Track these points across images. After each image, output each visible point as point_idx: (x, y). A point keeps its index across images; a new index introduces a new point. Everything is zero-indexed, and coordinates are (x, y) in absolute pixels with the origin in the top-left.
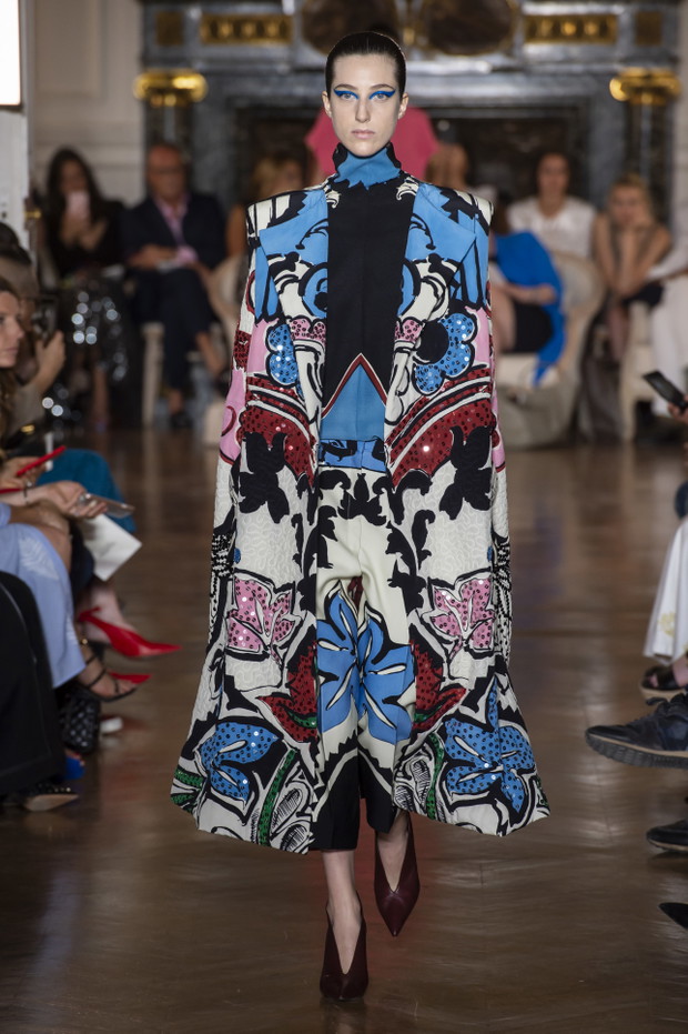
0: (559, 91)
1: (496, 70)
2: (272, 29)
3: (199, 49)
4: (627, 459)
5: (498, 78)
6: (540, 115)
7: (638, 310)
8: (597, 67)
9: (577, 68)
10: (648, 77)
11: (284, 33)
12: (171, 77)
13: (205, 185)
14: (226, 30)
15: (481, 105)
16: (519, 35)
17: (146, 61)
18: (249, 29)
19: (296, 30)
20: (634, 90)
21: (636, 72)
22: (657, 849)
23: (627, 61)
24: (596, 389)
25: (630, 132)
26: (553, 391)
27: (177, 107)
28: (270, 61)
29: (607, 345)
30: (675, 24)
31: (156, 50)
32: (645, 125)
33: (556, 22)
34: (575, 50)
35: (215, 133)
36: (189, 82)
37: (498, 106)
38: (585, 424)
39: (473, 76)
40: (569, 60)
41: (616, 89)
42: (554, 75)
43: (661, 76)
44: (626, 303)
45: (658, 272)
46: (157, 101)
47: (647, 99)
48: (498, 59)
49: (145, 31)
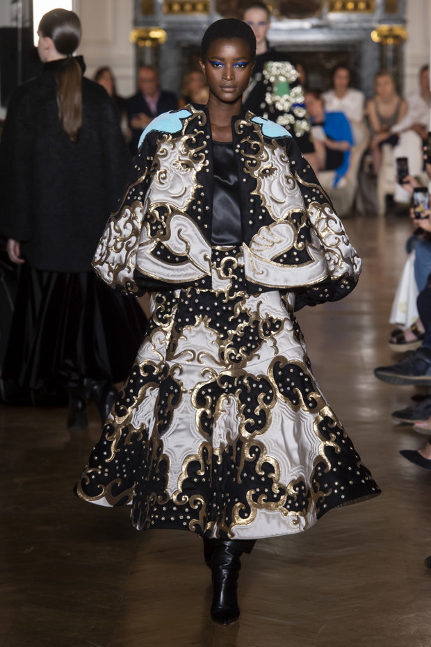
0: (345, 37)
1: (314, 27)
2: (200, 7)
3: (163, 17)
4: (381, 223)
5: (315, 31)
6: (336, 49)
7: (387, 148)
8: (366, 25)
9: (355, 25)
10: (391, 30)
11: (206, 9)
12: (148, 32)
13: (166, 86)
14: (176, 7)
15: (305, 44)
16: (325, 9)
17: (136, 23)
18: (188, 7)
19: (212, 7)
20: (384, 37)
21: (385, 27)
22: (397, 421)
23: (381, 21)
24: (365, 188)
25: (382, 58)
26: (344, 190)
27: (151, 47)
28: (199, 23)
29: (371, 166)
30: (404, 3)
31: (141, 18)
32: (390, 54)
33: (344, 2)
34: (354, 16)
35: (171, 59)
36: (158, 34)
37: (315, 45)
38: (360, 206)
39: (302, 30)
40: (350, 21)
41: (375, 36)
42: (343, 29)
43: (397, 29)
44: (381, 145)
45: (396, 129)
46: (141, 44)
47: (390, 41)
48: (314, 21)
49: (136, 9)
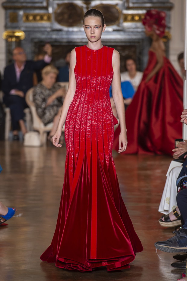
0: (134, 37)
1: (114, 31)
2: (45, 18)
3: (23, 24)
5: (115, 33)
6: (128, 44)
9: (140, 30)
11: (49, 19)
12: (14, 33)
14: (31, 18)
16: (121, 20)
17: (6, 27)
18: (38, 18)
19: (53, 18)
27: (16, 42)
28: (45, 28)
30: (170, 17)
31: (9, 24)
33: (133, 16)
34: (139, 24)
36: (19, 34)
40: (137, 28)
42: (132, 32)
46: (10, 40)
48: (115, 27)
49: (6, 18)
